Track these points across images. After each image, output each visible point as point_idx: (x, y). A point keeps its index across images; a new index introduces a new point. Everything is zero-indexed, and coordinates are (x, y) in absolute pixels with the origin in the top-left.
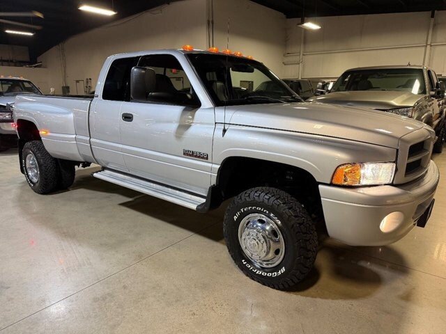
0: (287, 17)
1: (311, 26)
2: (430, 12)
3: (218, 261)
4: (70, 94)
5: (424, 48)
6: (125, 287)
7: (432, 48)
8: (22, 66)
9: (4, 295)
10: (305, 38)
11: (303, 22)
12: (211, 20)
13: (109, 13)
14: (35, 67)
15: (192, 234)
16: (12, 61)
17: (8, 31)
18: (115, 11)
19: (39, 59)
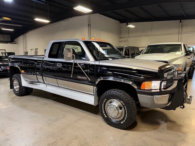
0: (121, 23)
1: (131, 26)
2: (180, 21)
3: (101, 126)
4: (28, 55)
5: (178, 35)
6: (62, 139)
7: (182, 34)
8: (7, 43)
9: (8, 144)
10: (128, 31)
11: (127, 25)
12: (89, 24)
13: (47, 21)
14: (13, 44)
15: (90, 113)
16: (3, 41)
17: (2, 29)
18: (49, 20)
19: (15, 40)
